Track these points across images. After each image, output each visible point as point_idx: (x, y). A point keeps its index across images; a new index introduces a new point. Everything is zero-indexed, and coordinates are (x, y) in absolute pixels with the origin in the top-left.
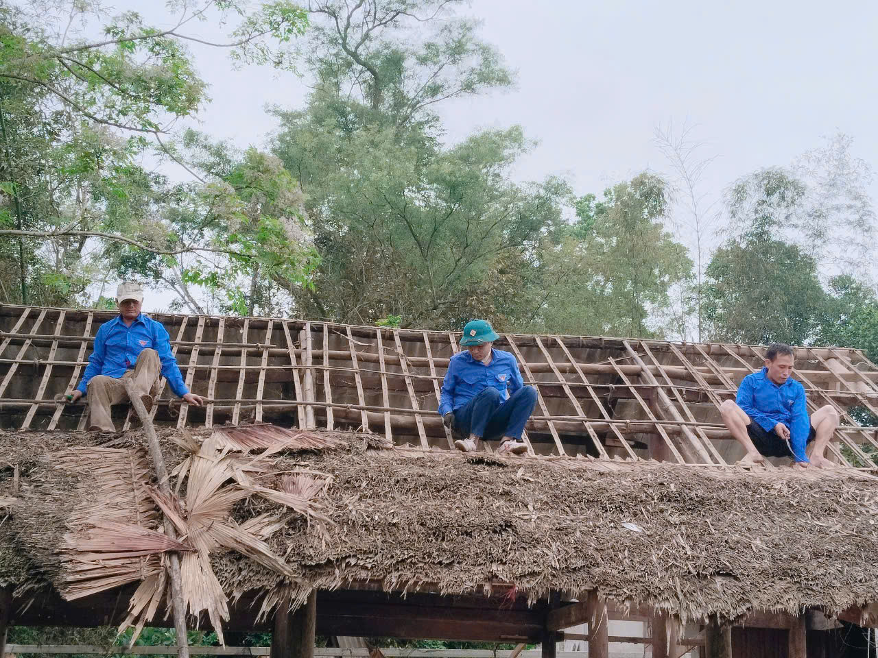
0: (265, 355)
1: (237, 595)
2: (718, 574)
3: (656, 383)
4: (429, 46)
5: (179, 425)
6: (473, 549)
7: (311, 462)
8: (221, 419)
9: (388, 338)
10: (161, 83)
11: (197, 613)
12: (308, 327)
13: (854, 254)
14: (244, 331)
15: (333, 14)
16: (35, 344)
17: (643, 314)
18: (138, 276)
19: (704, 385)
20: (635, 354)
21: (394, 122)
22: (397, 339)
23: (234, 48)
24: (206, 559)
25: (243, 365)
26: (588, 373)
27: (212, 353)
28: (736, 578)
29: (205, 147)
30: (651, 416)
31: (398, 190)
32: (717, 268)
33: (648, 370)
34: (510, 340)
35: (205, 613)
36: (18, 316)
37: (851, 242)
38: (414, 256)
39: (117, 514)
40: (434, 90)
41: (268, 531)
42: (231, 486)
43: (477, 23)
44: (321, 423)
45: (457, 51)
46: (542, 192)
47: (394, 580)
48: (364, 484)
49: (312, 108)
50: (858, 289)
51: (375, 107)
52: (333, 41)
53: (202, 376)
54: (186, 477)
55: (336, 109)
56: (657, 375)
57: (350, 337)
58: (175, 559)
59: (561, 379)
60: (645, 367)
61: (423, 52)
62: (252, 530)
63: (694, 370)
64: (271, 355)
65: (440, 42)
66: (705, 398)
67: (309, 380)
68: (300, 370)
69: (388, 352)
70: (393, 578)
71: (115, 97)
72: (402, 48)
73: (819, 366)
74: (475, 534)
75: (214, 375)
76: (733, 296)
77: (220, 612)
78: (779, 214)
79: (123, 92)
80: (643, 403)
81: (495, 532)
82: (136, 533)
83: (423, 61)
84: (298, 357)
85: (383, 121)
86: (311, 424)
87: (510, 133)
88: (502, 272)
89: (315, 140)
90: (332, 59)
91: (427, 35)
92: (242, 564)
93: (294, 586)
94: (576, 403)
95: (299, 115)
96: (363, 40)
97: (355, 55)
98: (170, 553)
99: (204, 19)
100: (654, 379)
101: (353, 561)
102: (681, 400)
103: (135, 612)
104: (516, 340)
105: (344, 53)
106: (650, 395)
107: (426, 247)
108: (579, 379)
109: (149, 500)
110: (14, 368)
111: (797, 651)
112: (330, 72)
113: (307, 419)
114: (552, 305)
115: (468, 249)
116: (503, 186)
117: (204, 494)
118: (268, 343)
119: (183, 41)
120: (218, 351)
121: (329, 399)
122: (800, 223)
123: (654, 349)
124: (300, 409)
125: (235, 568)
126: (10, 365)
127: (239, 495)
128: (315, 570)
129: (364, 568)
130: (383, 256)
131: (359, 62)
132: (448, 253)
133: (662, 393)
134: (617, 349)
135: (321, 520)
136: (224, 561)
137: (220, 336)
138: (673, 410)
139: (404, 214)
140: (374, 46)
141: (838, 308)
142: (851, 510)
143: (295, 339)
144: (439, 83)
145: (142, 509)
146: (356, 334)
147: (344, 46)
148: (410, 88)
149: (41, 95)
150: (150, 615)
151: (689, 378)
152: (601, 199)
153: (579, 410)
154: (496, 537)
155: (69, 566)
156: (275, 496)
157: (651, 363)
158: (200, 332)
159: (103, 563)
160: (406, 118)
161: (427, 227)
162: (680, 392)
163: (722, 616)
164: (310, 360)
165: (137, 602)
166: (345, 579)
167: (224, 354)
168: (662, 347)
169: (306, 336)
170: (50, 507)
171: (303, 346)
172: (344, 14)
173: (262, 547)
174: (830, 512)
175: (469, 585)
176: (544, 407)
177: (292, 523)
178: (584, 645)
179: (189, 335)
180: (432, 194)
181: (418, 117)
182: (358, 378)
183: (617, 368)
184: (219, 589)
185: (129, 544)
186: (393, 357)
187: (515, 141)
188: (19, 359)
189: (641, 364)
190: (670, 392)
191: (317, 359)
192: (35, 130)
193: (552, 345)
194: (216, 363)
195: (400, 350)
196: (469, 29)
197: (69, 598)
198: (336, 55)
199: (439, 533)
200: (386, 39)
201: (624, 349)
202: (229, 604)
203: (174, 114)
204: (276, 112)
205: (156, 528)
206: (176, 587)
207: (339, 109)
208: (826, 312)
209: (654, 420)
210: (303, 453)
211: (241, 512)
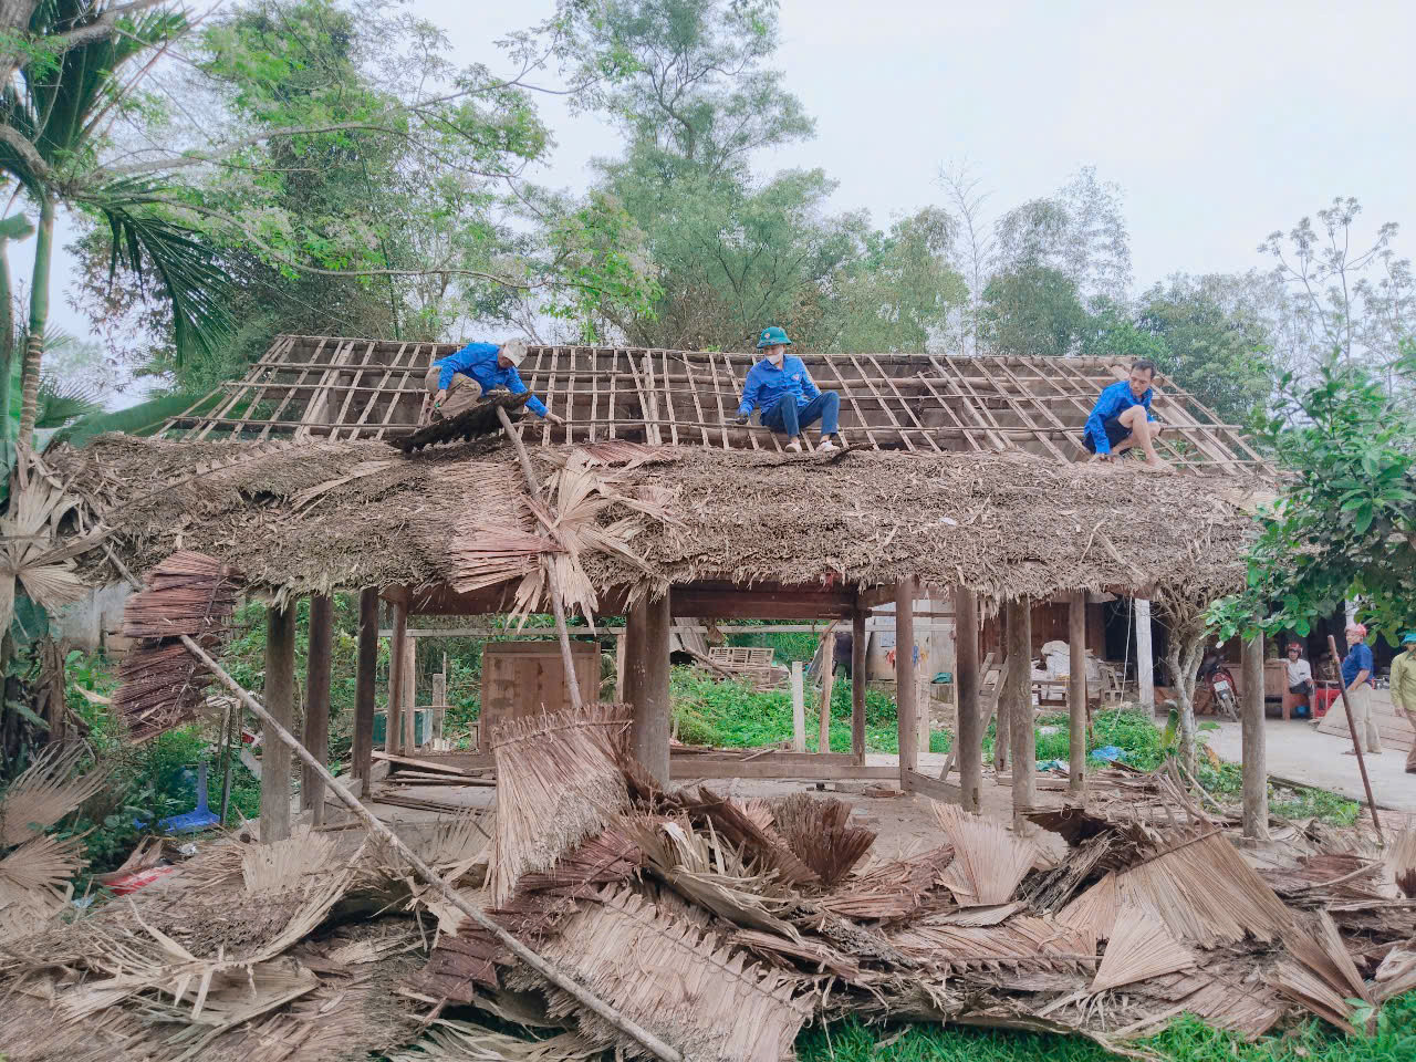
0: (613, 381)
1: (606, 589)
2: (1027, 559)
3: (961, 394)
4: (737, 98)
5: (544, 443)
6: (810, 545)
7: (662, 472)
8: (580, 437)
9: (720, 362)
10: (509, 131)
11: (571, 605)
12: (649, 355)
13: (1109, 275)
14: (593, 359)
15: (650, 72)
16: (414, 375)
17: (927, 338)
18: (491, 318)
19: (1004, 393)
20: (940, 368)
21: (707, 171)
22: (728, 362)
23: (571, 95)
24: (576, 559)
25: (594, 390)
26: (899, 387)
27: (567, 380)
28: (1043, 563)
29: (542, 200)
30: (959, 423)
31: (715, 232)
32: (992, 293)
33: (953, 380)
34: (828, 360)
35: (578, 605)
36: (397, 351)
37: (1109, 264)
38: (729, 293)
39: (499, 520)
40: (742, 140)
41: (629, 534)
42: (595, 496)
43: (779, 75)
44: (667, 440)
45: (762, 101)
46: (840, 229)
47: (741, 574)
48: (710, 491)
49: (633, 160)
50: (1115, 307)
51: (690, 156)
52: (651, 98)
53: (560, 400)
54: (557, 489)
55: (655, 161)
56: (962, 386)
57: (686, 362)
58: (550, 558)
59: (877, 394)
60: (951, 380)
61: (731, 105)
62: (615, 533)
63: (994, 380)
64: (618, 380)
65: (745, 94)
66: (1006, 405)
67: (653, 401)
68: (645, 393)
69: (720, 374)
70: (740, 572)
71: (468, 147)
72: (712, 101)
73: (1105, 373)
74: (811, 532)
75: (570, 399)
76: (1005, 318)
77: (590, 604)
78: (1045, 243)
79: (475, 141)
80: (950, 411)
81: (828, 529)
82: (516, 536)
83: (731, 112)
84: (642, 381)
85: (698, 169)
86: (659, 440)
87: (812, 176)
88: (803, 304)
89: (639, 189)
90: (649, 115)
91: (733, 88)
92: (608, 562)
93: (654, 580)
94: (890, 414)
95: (623, 168)
96: (677, 96)
97: (670, 109)
98: (546, 553)
99: (544, 67)
100: (959, 390)
101: (705, 558)
102: (984, 408)
103: (521, 603)
104: (833, 359)
105: (661, 108)
106: (956, 404)
107: (739, 285)
108: (892, 392)
109: (525, 507)
110: (397, 397)
111: (1077, 622)
112: (647, 126)
113: (654, 437)
114: (845, 331)
115: (776, 284)
116: (805, 225)
117: (573, 503)
118: (614, 370)
119: (526, 90)
120: (572, 377)
121: (672, 418)
122: (1063, 248)
123: (958, 363)
124: (648, 427)
125: (602, 566)
126: (393, 394)
127: (603, 504)
128: (672, 566)
129: (715, 564)
130: (700, 295)
131: (674, 116)
132: (758, 288)
133: (967, 402)
134: (924, 364)
135: (675, 524)
136: (593, 560)
137: (573, 364)
138: (978, 416)
139: (719, 253)
140: (687, 100)
141: (1095, 326)
142: (1143, 501)
143: (638, 365)
144: (747, 132)
145: (520, 515)
146: (691, 359)
147: (661, 102)
148: (720, 137)
149: (400, 157)
150: (534, 606)
151: (990, 388)
152: (888, 235)
153: (894, 420)
154: (830, 533)
155: (460, 564)
156: (634, 504)
157: (956, 375)
158: (555, 361)
159: (489, 561)
160: (718, 166)
161: (740, 264)
162: (983, 400)
163: (1032, 596)
164: (653, 384)
165: (522, 594)
166: (698, 573)
167: (577, 380)
168: (964, 361)
169: (648, 362)
170: (441, 515)
171: (646, 371)
172: (660, 72)
173: (624, 548)
174: (1124, 501)
175: (806, 577)
176: (862, 419)
177: (650, 527)
178: (892, 621)
179: (545, 365)
180: (742, 236)
181: (726, 165)
182: (696, 398)
183: (925, 381)
184: (589, 585)
185: (509, 546)
186: (725, 379)
187: (817, 182)
188: (401, 389)
189: (946, 377)
190: (973, 401)
191: (659, 382)
192: (396, 189)
193: (865, 363)
194: (571, 389)
195: (731, 373)
196: (773, 81)
197: (461, 591)
198: (654, 111)
199: (780, 533)
200: (698, 94)
201: (930, 363)
202: (598, 597)
203: (523, 159)
204: (602, 167)
205: (533, 531)
206: (553, 583)
207: (657, 160)
208: (1087, 329)
209: (961, 426)
210: (654, 464)
211: (605, 519)
